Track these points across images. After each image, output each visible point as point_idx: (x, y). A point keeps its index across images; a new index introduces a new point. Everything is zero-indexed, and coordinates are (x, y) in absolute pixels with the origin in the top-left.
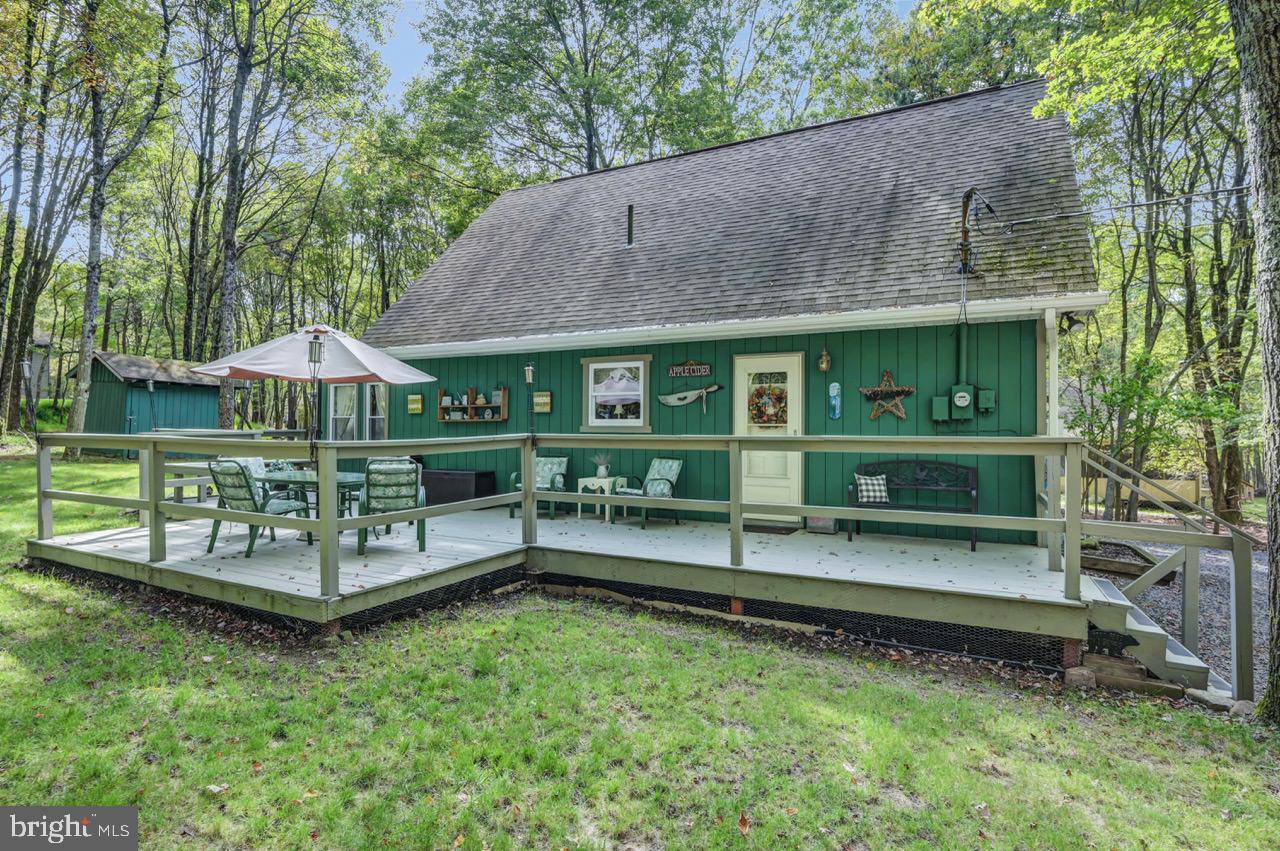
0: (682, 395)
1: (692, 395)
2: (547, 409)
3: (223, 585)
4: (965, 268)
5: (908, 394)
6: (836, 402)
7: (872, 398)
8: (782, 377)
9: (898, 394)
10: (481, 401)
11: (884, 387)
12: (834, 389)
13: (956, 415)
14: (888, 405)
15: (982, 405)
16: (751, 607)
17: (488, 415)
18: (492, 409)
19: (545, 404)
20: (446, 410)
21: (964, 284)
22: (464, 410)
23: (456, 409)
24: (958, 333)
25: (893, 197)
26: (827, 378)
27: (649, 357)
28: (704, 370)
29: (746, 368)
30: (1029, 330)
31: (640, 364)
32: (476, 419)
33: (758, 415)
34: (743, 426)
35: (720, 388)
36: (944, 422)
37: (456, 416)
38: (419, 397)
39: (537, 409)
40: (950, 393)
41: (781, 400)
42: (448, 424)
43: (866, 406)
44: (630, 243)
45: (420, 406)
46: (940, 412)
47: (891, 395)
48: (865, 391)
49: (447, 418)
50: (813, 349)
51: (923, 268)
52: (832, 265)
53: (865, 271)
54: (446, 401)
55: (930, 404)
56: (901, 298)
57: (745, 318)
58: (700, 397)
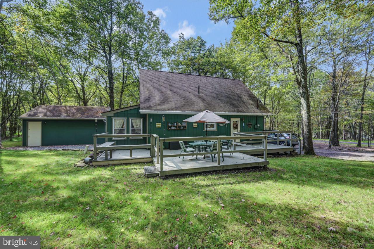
0: (223, 124)
4: (258, 109)
5: (252, 125)
6: (244, 126)
7: (248, 125)
8: (237, 122)
10: (180, 125)
12: (244, 124)
17: (182, 128)
18: (183, 126)
20: (171, 127)
21: (256, 110)
23: (173, 127)
24: (257, 116)
25: (238, 95)
26: (243, 122)
29: (232, 120)
30: (263, 117)
32: (179, 129)
33: (234, 128)
34: (232, 130)
36: (256, 129)
37: (173, 128)
38: (160, 123)
39: (194, 127)
40: (256, 124)
41: (237, 125)
42: (169, 130)
43: (247, 126)
44: (199, 93)
45: (160, 126)
46: (256, 127)
47: (250, 125)
48: (247, 124)
49: (170, 128)
50: (242, 118)
51: (253, 108)
52: (240, 105)
53: (246, 107)
54: (170, 125)
55: (254, 126)
56: (254, 112)
57: (237, 113)
58: (225, 125)
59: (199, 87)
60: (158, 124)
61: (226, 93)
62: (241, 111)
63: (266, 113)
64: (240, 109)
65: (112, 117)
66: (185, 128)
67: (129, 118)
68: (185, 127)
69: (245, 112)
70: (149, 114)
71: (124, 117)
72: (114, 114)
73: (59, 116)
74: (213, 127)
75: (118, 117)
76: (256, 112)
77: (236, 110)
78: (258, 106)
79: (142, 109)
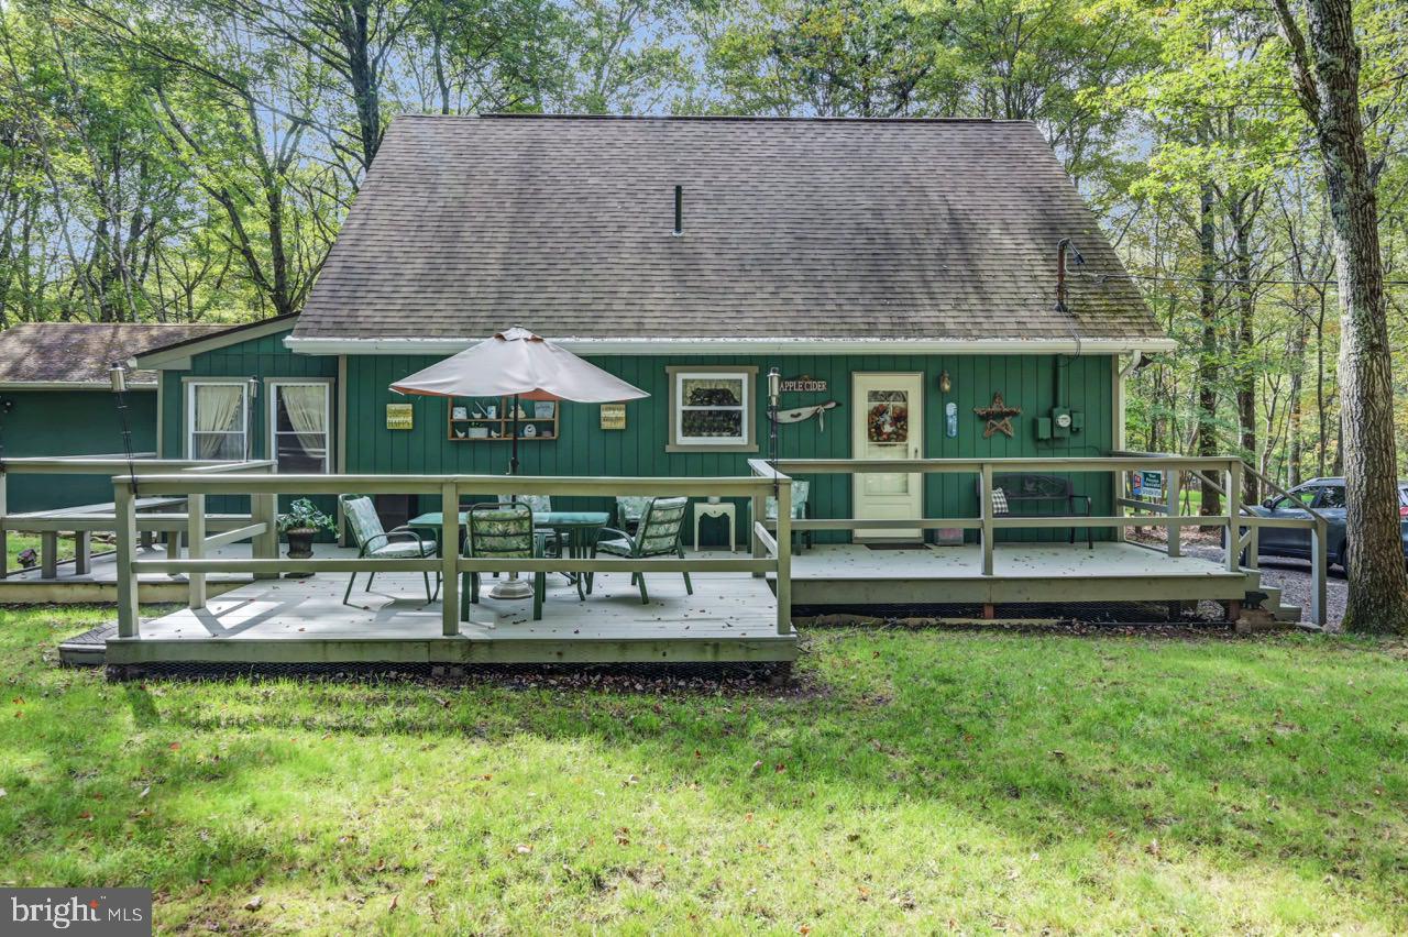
0: (795, 412)
1: (806, 412)
2: (621, 425)
4: (1062, 308)
5: (1013, 414)
6: (952, 422)
7: (985, 418)
8: (903, 397)
9: (1008, 414)
10: (519, 414)
11: (995, 408)
12: (951, 409)
13: (1056, 434)
14: (999, 424)
15: (1075, 426)
16: (1002, 610)
17: (530, 432)
18: (536, 424)
19: (618, 419)
20: (463, 426)
22: (490, 426)
23: (478, 424)
24: (1056, 361)
25: (954, 221)
26: (945, 398)
27: (756, 369)
28: (821, 386)
29: (864, 384)
30: (1106, 362)
31: (744, 377)
33: (876, 433)
34: (863, 449)
35: (838, 405)
36: (1047, 441)
37: (478, 433)
38: (410, 406)
39: (606, 425)
40: (1050, 415)
41: (901, 418)
42: (459, 443)
43: (980, 426)
44: (678, 229)
45: (410, 419)
46: (1044, 433)
47: (1002, 416)
48: (979, 411)
49: (461, 435)
50: (935, 370)
51: (1024, 304)
52: (937, 287)
53: (973, 299)
54: (460, 414)
55: (1035, 424)
56: (1022, 331)
57: (882, 337)
58: (816, 416)
59: (678, 189)
60: (398, 413)
61: (878, 213)
62: (919, 331)
63: (1121, 334)
64: (925, 315)
65: (186, 373)
66: (547, 435)
67: (266, 380)
68: (549, 426)
69: (944, 333)
70: (350, 358)
71: (241, 373)
72: (194, 358)
75: (210, 373)
76: (1036, 333)
77: (883, 319)
78: (1061, 289)
79: (303, 332)
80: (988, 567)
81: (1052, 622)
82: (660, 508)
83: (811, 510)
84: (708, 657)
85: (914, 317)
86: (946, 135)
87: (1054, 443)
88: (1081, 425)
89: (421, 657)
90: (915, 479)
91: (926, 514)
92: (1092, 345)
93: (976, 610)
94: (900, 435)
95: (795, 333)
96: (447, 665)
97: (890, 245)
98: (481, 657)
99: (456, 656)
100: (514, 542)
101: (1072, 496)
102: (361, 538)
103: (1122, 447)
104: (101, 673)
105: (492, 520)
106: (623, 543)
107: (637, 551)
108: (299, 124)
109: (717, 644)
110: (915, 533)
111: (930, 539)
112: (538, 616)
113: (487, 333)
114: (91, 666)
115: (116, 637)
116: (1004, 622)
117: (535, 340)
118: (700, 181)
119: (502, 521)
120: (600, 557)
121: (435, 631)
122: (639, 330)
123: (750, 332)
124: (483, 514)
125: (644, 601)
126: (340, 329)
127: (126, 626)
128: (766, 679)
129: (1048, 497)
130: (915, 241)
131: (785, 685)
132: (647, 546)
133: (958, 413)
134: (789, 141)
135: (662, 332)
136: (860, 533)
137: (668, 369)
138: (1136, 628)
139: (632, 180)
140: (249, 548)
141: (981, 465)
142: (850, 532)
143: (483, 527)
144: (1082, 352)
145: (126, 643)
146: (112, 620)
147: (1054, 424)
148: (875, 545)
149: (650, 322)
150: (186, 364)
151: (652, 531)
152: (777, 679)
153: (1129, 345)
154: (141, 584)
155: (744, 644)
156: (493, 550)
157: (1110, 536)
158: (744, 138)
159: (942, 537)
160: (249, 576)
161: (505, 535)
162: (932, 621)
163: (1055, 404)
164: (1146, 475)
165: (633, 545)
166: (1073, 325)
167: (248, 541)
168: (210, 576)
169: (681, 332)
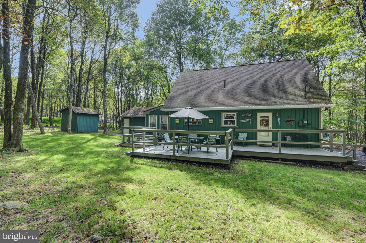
0: (245, 120)
1: (247, 120)
2: (213, 122)
3: (200, 158)
4: (306, 98)
5: (294, 121)
6: (279, 122)
7: (287, 121)
8: (268, 117)
9: (292, 121)
10: (195, 120)
11: (289, 119)
12: (279, 119)
13: (304, 125)
14: (290, 123)
15: (309, 123)
16: (283, 160)
17: (197, 123)
19: (212, 121)
20: (187, 122)
21: (304, 101)
22: (191, 122)
23: (189, 122)
24: (304, 110)
26: (277, 117)
27: (237, 112)
28: (250, 115)
29: (259, 115)
30: (318, 110)
31: (235, 114)
32: (194, 124)
33: (262, 124)
34: (259, 127)
35: (254, 119)
36: (302, 126)
37: (189, 124)
39: (210, 122)
40: (302, 121)
41: (267, 121)
42: (186, 125)
43: (285, 123)
44: (225, 88)
45: (179, 122)
46: (301, 124)
47: (290, 121)
48: (285, 120)
50: (275, 112)
51: (297, 98)
52: (276, 96)
53: (284, 97)
54: (186, 120)
55: (299, 123)
56: (295, 103)
57: (262, 106)
58: (249, 121)
59: (225, 80)
60: (177, 120)
61: (265, 81)
62: (271, 104)
63: (320, 103)
65: (149, 114)
66: (200, 124)
67: (159, 115)
68: (200, 122)
69: (276, 104)
70: (171, 112)
71: (156, 114)
72: (150, 112)
73: (137, 115)
74: (234, 124)
75: (152, 114)
76: (298, 104)
77: (263, 102)
78: (305, 94)
79: (163, 108)
80: (280, 151)
81: (295, 163)
82: (211, 137)
83: (247, 138)
84: (213, 162)
85: (270, 101)
86: (284, 64)
87: (303, 126)
88: (311, 123)
89: (170, 158)
90: (270, 133)
91: (273, 140)
92: (311, 106)
93: (277, 159)
94: (267, 125)
95: (244, 105)
96: (173, 159)
97: (267, 87)
98: (178, 159)
99: (174, 158)
100: (185, 141)
101: (308, 138)
102: (165, 140)
103: (322, 128)
104: (130, 156)
105: (182, 137)
106: (205, 142)
107: (207, 144)
108: (172, 74)
109: (215, 160)
110: (270, 144)
111: (273, 145)
112: (189, 153)
113: (183, 107)
114: (129, 155)
115: (132, 151)
116: (284, 162)
117: (191, 108)
118: (230, 78)
119: (183, 138)
120: (202, 144)
121: (172, 154)
122: (215, 106)
123: (236, 106)
124: (180, 136)
125: (208, 152)
126: (168, 107)
127: (133, 150)
128: (224, 167)
129: (302, 138)
130: (273, 86)
131: (227, 168)
132: (209, 143)
133: (280, 120)
134: (249, 69)
135: (219, 106)
136: (258, 143)
137: (221, 113)
138: (316, 166)
139: (218, 79)
140: (153, 140)
141: (278, 131)
142: (256, 143)
143: (180, 138)
144: (310, 107)
145: (133, 153)
146: (131, 149)
147: (303, 123)
148: (261, 146)
149: (217, 104)
150: (149, 113)
151: (210, 140)
152: (226, 167)
153: (323, 106)
154: (135, 145)
155: (220, 160)
156: (182, 142)
157: (318, 147)
158: (240, 69)
159: (275, 145)
160: (153, 144)
161: (184, 140)
162: (267, 161)
163: (304, 118)
164: (326, 134)
165: (206, 143)
166: (308, 102)
167: (153, 139)
168: (146, 144)
169: (223, 106)
